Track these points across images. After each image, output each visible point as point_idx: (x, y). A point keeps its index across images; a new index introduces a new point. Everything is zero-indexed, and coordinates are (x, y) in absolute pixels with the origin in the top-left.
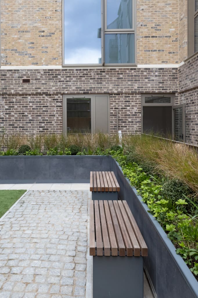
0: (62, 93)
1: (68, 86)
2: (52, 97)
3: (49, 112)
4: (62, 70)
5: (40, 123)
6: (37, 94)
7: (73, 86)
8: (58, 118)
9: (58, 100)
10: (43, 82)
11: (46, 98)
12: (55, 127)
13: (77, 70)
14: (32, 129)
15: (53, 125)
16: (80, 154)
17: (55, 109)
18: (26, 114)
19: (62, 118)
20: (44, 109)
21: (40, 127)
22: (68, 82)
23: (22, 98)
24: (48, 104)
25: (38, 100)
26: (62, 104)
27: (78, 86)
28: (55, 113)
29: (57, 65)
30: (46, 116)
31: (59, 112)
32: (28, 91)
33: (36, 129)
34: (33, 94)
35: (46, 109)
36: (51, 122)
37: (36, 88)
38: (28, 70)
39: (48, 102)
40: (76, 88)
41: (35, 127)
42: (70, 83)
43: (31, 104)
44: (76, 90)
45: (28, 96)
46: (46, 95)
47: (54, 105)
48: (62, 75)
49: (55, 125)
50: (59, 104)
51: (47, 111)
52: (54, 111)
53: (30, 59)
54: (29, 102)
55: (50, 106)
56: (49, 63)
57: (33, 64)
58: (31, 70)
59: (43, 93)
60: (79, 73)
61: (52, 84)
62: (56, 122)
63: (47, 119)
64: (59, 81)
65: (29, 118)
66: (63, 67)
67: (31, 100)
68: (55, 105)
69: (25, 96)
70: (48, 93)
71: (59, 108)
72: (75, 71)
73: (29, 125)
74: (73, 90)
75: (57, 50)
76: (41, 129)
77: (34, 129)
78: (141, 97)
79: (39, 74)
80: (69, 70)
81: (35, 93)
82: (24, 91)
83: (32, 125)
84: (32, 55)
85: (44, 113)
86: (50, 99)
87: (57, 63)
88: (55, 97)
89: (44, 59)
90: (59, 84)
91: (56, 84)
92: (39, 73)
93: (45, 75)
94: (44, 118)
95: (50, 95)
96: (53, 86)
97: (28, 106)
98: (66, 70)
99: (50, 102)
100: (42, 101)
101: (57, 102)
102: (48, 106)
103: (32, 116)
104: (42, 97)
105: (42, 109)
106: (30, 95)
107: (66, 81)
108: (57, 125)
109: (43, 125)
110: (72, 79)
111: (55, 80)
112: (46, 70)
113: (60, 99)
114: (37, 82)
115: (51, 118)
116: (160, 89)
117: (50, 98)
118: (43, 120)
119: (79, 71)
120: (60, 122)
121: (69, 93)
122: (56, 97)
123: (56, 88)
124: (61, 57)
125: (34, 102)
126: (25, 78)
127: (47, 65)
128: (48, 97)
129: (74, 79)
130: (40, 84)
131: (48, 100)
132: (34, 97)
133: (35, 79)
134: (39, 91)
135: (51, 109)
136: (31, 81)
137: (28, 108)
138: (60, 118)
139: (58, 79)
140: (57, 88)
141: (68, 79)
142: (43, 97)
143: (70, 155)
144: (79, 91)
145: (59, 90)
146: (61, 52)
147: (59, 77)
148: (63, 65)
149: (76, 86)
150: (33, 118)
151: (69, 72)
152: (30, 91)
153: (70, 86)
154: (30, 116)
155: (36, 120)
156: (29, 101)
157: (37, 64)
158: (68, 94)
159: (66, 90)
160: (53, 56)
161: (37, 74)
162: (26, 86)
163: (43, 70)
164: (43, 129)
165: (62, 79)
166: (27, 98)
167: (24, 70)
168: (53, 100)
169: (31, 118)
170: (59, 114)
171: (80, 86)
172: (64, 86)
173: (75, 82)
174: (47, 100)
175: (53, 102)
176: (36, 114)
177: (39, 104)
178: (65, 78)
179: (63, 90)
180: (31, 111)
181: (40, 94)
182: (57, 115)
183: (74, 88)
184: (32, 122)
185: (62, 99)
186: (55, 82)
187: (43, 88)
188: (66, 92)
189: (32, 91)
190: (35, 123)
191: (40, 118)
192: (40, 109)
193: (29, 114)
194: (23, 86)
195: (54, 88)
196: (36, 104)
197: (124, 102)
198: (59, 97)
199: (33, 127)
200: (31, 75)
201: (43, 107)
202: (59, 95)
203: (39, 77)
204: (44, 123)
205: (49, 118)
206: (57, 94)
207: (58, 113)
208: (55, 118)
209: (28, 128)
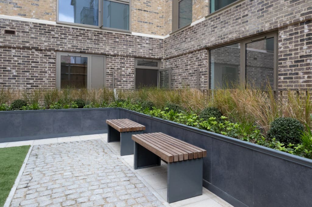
0: (56, 49)
1: (63, 43)
2: (44, 53)
3: (39, 68)
4: (56, 26)
5: (27, 79)
6: (24, 48)
7: (69, 44)
8: (51, 75)
9: (51, 56)
10: (33, 36)
11: (36, 53)
12: (46, 84)
13: (73, 28)
14: (17, 86)
15: (44, 82)
16: (88, 107)
17: (47, 65)
18: (9, 68)
19: (55, 75)
20: (33, 65)
21: (27, 84)
22: (63, 40)
23: (4, 50)
24: (39, 60)
25: (25, 54)
26: (55, 61)
27: (74, 44)
28: (47, 69)
29: (50, 20)
30: (36, 72)
31: (52, 69)
32: (13, 43)
33: (23, 85)
34: (19, 48)
35: (36, 65)
36: (42, 79)
37: (22, 42)
38: (12, 21)
39: (38, 58)
40: (72, 46)
41: (21, 84)
42: (65, 41)
43: (16, 59)
44: (72, 48)
45: (12, 49)
46: (36, 50)
47: (45, 61)
48: (57, 31)
49: (47, 81)
50: (53, 61)
51: (38, 67)
52: (46, 68)
53: (16, 9)
54: (14, 56)
55: (41, 62)
56: (40, 17)
57: (20, 15)
58: (17, 21)
59: (32, 47)
60: (75, 32)
61: (44, 39)
62: (47, 79)
63: (37, 75)
64: (53, 37)
65: (12, 73)
66: (57, 23)
67: (15, 53)
68: (48, 62)
69: (7, 49)
70: (39, 48)
71: (52, 64)
72: (71, 30)
73: (14, 81)
74: (68, 48)
75: (51, 5)
76: (29, 86)
77: (20, 86)
78: (135, 60)
79: (27, 27)
80: (64, 27)
81: (21, 47)
82: (7, 43)
83: (16, 81)
84: (18, 5)
85: (34, 69)
86: (41, 55)
87: (50, 19)
88: (47, 54)
89: (34, 12)
90: (52, 40)
91: (48, 39)
92: (28, 25)
93: (35, 28)
94: (33, 74)
95: (41, 50)
96: (45, 41)
97: (12, 60)
98: (62, 27)
99: (41, 58)
100: (31, 56)
101: (49, 58)
102: (38, 62)
103: (17, 71)
104: (30, 51)
105: (31, 64)
106: (14, 48)
107: (61, 38)
108: (48, 82)
109: (31, 81)
110: (68, 37)
111: (47, 35)
112: (37, 24)
113: (53, 56)
114: (24, 34)
115: (42, 74)
116: (150, 55)
117: (41, 53)
118: (32, 76)
119: (75, 30)
120: (53, 79)
121: (64, 50)
122: (49, 53)
123: (48, 44)
124: (55, 13)
125: (20, 56)
126: (8, 28)
127: (37, 19)
128: (38, 52)
129: (70, 37)
130: (29, 37)
131: (38, 55)
132: (20, 51)
133: (22, 32)
134: (27, 45)
135: (42, 65)
136: (16, 33)
137: (12, 62)
138: (53, 75)
139: (51, 35)
140: (50, 44)
141: (63, 36)
142: (32, 52)
143: (76, 108)
144: (75, 50)
145: (53, 46)
146: (55, 8)
147: (53, 33)
148: (58, 22)
149: (71, 44)
150: (18, 74)
151: (64, 30)
152: (16, 44)
153: (66, 43)
154: (14, 71)
155: (22, 76)
156: (13, 54)
157: (25, 15)
158: (62, 51)
159: (61, 48)
160: (45, 11)
161: (24, 26)
162: (9, 37)
163: (33, 23)
164: (31, 86)
165: (56, 36)
166: (11, 51)
167: (7, 20)
168: (45, 56)
169: (15, 74)
170: (52, 71)
171: (77, 45)
172: (59, 43)
173: (71, 41)
174: (36, 55)
175: (44, 58)
176: (22, 69)
177: (27, 59)
178: (59, 34)
179: (57, 47)
180: (16, 66)
181: (28, 48)
182: (49, 71)
183: (70, 46)
184: (17, 78)
185: (55, 56)
186: (47, 37)
187: (32, 42)
188: (61, 49)
189: (18, 44)
190: (21, 79)
191: (28, 74)
192: (27, 64)
193: (13, 69)
194: (5, 38)
195: (46, 44)
196: (22, 59)
197: (119, 64)
198: (52, 54)
199: (18, 84)
200: (16, 26)
201: (32, 62)
202: (52, 52)
203: (27, 31)
204: (33, 79)
205: (39, 74)
206: (50, 50)
207: (50, 70)
208: (47, 75)
209: (12, 85)
